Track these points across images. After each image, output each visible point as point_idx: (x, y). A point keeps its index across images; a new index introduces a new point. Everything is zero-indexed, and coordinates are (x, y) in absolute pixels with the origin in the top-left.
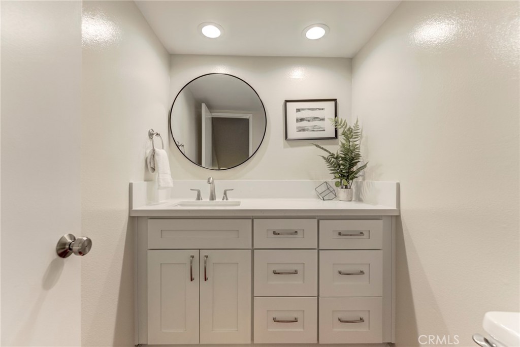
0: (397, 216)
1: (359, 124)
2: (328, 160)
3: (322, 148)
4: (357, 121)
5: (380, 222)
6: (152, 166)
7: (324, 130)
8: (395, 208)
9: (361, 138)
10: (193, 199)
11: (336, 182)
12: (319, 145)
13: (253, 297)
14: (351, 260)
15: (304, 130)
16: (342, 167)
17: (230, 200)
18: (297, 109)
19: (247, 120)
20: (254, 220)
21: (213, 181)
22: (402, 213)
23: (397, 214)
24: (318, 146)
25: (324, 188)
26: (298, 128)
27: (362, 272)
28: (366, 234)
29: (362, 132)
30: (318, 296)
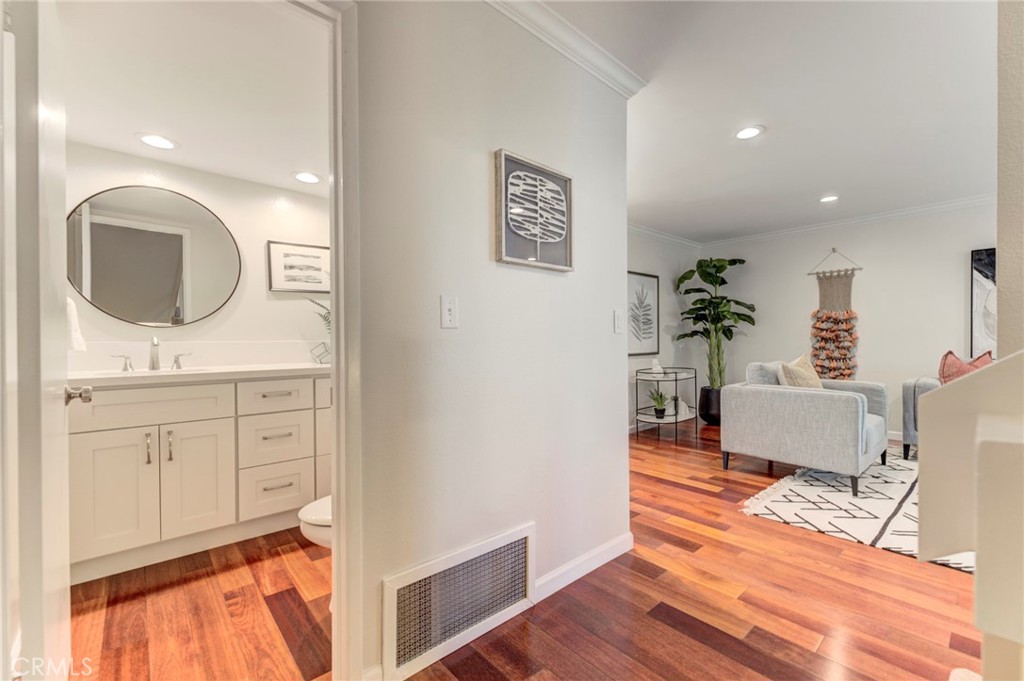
2: (324, 318)
3: (318, 304)
7: (321, 283)
12: (316, 300)
13: (237, 470)
15: (295, 280)
17: (184, 368)
18: (285, 254)
20: (239, 383)
21: (158, 343)
24: (312, 300)
25: (321, 350)
26: (286, 276)
30: (315, 456)
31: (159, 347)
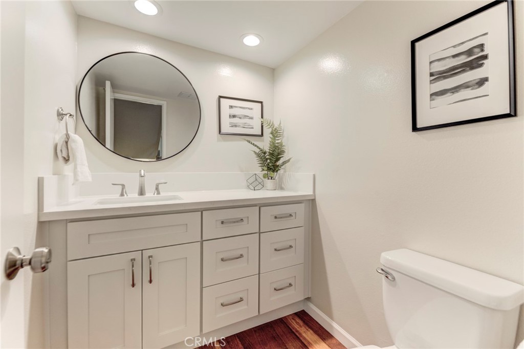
0: (312, 200)
1: (281, 125)
2: (258, 155)
3: (253, 144)
4: (280, 123)
5: (303, 205)
6: (65, 155)
7: (253, 128)
8: (312, 193)
9: (283, 137)
10: (117, 196)
11: (264, 174)
12: (251, 141)
13: (202, 288)
14: (283, 238)
15: (236, 126)
16: (268, 161)
17: (162, 194)
18: (230, 106)
19: (160, 107)
20: (204, 212)
21: (144, 174)
22: (316, 196)
23: (313, 198)
24: (249, 142)
25: (253, 179)
26: (230, 123)
27: (291, 247)
28: (294, 215)
29: (283, 132)
30: (259, 273)
31: (145, 178)
